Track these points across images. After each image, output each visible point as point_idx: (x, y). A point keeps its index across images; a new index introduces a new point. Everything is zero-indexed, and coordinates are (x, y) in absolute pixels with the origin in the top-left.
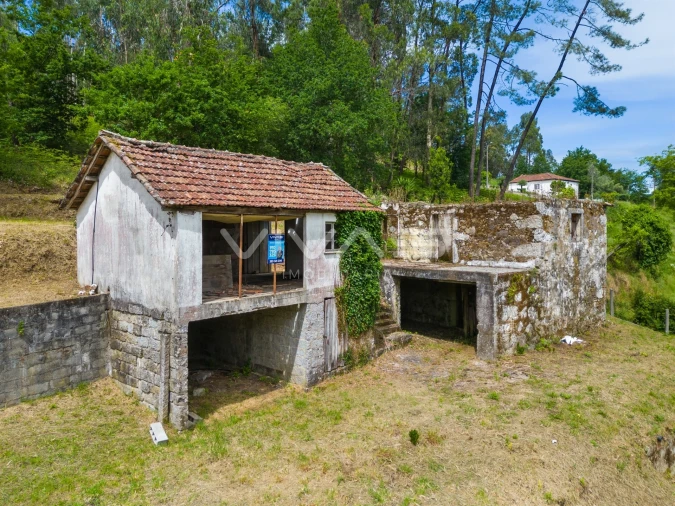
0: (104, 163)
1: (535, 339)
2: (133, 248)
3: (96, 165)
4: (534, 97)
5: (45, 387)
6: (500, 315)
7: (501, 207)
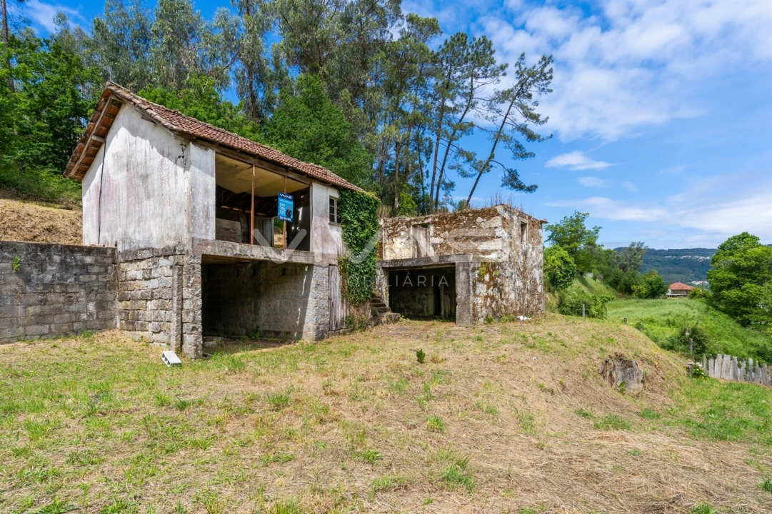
0: (113, 121)
1: (498, 314)
2: (143, 195)
3: (103, 124)
4: (474, 171)
5: (45, 329)
6: (474, 290)
7: (469, 213)
